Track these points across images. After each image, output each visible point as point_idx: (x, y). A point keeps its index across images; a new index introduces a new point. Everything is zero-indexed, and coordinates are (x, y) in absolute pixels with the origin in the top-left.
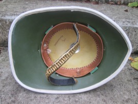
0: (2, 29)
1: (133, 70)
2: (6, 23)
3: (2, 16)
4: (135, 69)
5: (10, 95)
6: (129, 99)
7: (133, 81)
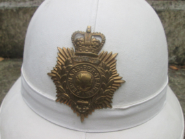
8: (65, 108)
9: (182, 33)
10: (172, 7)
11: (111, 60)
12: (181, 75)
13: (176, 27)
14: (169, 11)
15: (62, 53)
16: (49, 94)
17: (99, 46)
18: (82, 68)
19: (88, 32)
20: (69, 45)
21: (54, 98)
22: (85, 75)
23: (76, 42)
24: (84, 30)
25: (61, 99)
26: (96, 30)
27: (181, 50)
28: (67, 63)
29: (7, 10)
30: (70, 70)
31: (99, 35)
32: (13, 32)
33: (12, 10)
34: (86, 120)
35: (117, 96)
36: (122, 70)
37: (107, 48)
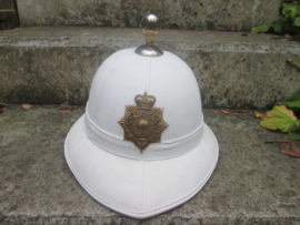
0: (10, 66)
1: (265, 132)
2: (18, 54)
3: (12, 42)
4: (269, 130)
5: (14, 167)
6: (253, 171)
7: (263, 147)
8: (130, 145)
9: (232, 75)
10: (221, 49)
11: (159, 112)
12: (231, 120)
13: (225, 69)
14: (217, 53)
15: (129, 109)
16: (119, 136)
17: (152, 103)
18: (142, 117)
19: (145, 95)
20: (133, 103)
21: (122, 138)
22: (143, 122)
23: (137, 102)
24: (142, 94)
25: (127, 138)
26: (150, 94)
27: (232, 92)
28: (132, 115)
29: (38, 50)
30: (134, 119)
31: (153, 97)
32: (44, 75)
33: (45, 50)
34: (144, 152)
35: (164, 135)
36: (166, 118)
37: (157, 105)
